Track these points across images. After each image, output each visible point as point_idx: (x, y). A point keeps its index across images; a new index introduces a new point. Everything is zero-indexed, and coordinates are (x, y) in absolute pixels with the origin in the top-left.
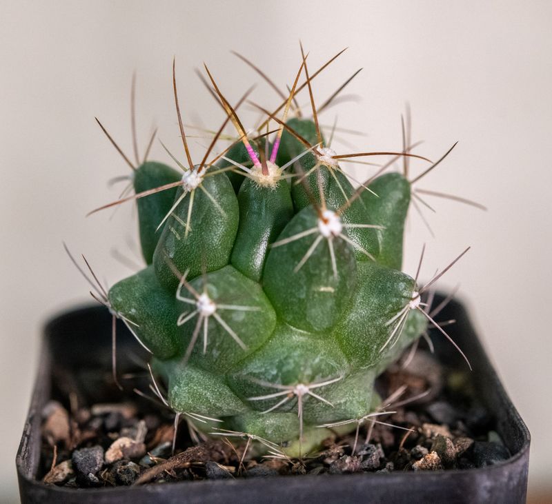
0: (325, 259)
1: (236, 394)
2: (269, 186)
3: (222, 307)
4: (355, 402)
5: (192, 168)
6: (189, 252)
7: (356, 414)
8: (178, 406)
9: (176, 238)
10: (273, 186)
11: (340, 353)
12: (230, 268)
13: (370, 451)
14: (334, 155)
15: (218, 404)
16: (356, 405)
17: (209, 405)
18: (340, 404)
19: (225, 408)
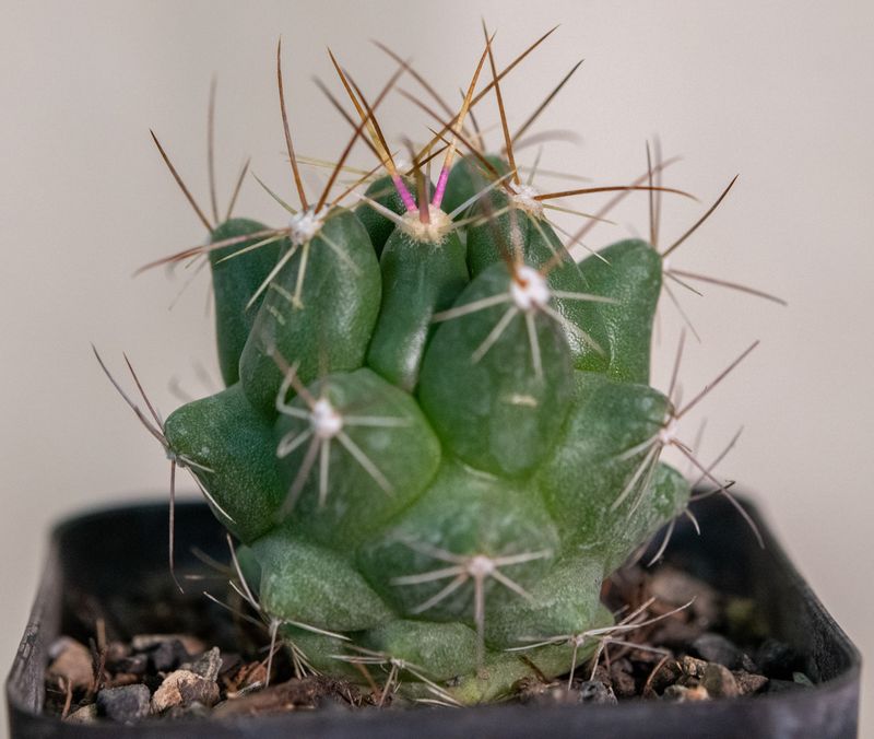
0: (521, 349)
1: (372, 586)
2: (430, 242)
3: (353, 420)
4: (570, 606)
5: (306, 208)
6: (299, 345)
7: (573, 626)
8: (276, 607)
9: (278, 323)
10: (438, 240)
11: (545, 516)
12: (366, 371)
13: (594, 690)
14: (536, 195)
15: (342, 605)
16: (572, 610)
17: (327, 606)
18: (545, 609)
19: (354, 611)
